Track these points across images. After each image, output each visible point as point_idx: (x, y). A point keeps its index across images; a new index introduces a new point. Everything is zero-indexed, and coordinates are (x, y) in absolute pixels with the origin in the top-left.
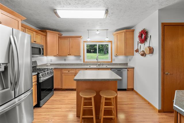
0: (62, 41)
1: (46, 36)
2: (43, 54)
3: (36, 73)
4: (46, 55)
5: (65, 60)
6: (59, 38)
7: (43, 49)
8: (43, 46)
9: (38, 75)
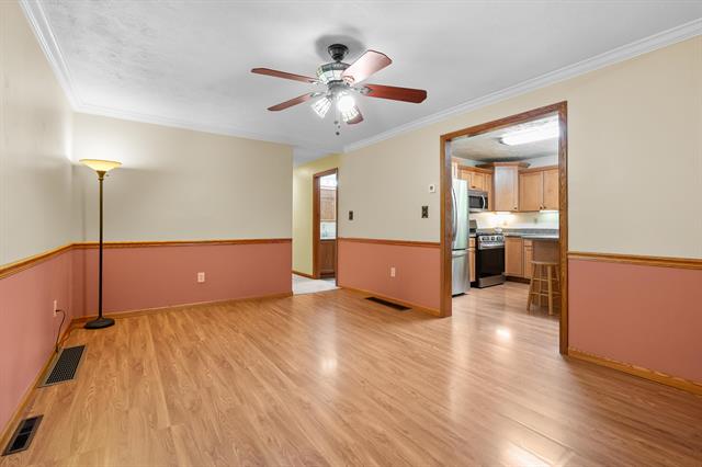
0: (527, 179)
1: (493, 174)
2: (486, 207)
3: (474, 235)
4: (493, 210)
5: (536, 221)
6: (520, 172)
7: (486, 199)
8: (486, 193)
9: (477, 238)
